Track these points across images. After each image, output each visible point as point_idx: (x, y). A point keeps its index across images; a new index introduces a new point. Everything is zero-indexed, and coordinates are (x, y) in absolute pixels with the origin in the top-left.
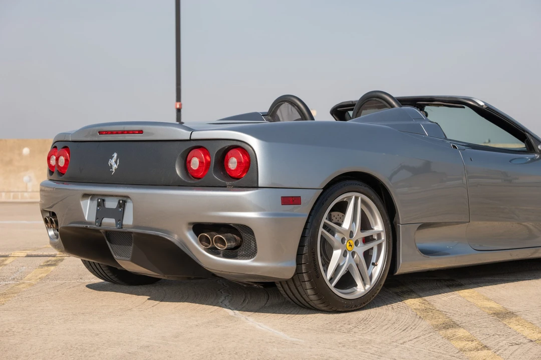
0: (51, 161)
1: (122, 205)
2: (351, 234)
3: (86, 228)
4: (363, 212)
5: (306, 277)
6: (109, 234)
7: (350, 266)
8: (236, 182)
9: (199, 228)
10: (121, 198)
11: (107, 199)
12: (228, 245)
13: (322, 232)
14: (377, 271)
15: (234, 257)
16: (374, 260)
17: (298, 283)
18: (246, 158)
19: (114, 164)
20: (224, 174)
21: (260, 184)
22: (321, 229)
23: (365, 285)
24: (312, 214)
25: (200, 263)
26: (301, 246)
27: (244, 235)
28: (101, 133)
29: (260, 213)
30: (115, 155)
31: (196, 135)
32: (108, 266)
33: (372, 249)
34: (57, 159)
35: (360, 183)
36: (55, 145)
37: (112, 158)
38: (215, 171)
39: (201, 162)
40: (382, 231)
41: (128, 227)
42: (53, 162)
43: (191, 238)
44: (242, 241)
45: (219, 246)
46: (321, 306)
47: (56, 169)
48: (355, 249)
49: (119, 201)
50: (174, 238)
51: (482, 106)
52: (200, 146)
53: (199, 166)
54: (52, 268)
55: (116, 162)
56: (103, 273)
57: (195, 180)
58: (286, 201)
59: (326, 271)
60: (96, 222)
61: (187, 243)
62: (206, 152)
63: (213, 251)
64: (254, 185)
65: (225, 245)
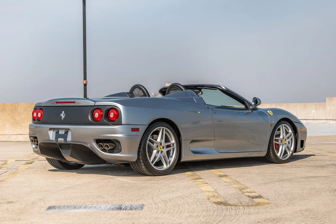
0: (34, 115)
1: (66, 133)
2: (161, 144)
3: (51, 143)
4: (166, 134)
5: (142, 161)
6: (61, 145)
7: (160, 157)
8: (113, 123)
9: (98, 141)
11: (60, 130)
12: (110, 148)
13: (148, 143)
14: (172, 159)
15: (113, 153)
16: (171, 155)
17: (139, 164)
18: (117, 113)
19: (63, 115)
20: (108, 119)
21: (123, 123)
22: (148, 142)
23: (167, 165)
24: (144, 135)
25: (98, 155)
26: (139, 148)
27: (116, 144)
28: (57, 103)
29: (123, 135)
30: (63, 112)
31: (97, 104)
32: (59, 161)
33: (170, 150)
34: (37, 114)
35: (165, 123)
36: (36, 108)
37: (62, 113)
38: (105, 118)
39: (99, 115)
40: (174, 143)
41: (69, 141)
42: (35, 115)
43: (95, 145)
44: (115, 147)
45: (106, 148)
46: (148, 173)
47: (36, 119)
48: (163, 150)
49: (65, 131)
50: (88, 146)
51: (224, 89)
52: (98, 108)
53: (98, 116)
54: (30, 165)
55: (64, 115)
56: (56, 164)
57: (96, 122)
58: (133, 130)
59: (150, 159)
60: (55, 140)
61: (93, 148)
62: (101, 111)
63: (104, 150)
64: (120, 124)
65: (109, 148)
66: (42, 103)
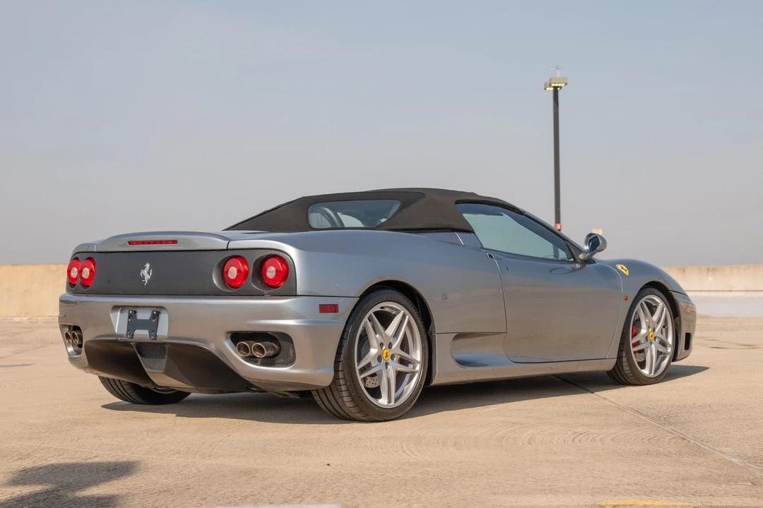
0: (72, 274)
1: (156, 316)
3: (116, 342)
6: (141, 346)
8: (274, 291)
9: (236, 337)
10: (155, 309)
11: (139, 310)
12: (266, 353)
15: (272, 365)
17: (335, 393)
18: (285, 267)
19: (146, 274)
20: (262, 282)
21: (299, 292)
24: (350, 321)
25: (235, 371)
26: (339, 353)
27: (282, 343)
28: (130, 243)
29: (299, 320)
30: (148, 266)
31: (233, 245)
34: (80, 272)
36: (76, 256)
37: (144, 268)
38: (254, 280)
39: (239, 271)
41: (164, 336)
42: (74, 273)
43: (228, 346)
44: (280, 350)
45: (258, 354)
47: (78, 283)
49: (153, 311)
50: (212, 348)
52: (237, 256)
53: (237, 276)
55: (149, 273)
57: (233, 288)
58: (324, 309)
60: (127, 334)
61: (225, 353)
62: (244, 261)
63: (252, 359)
64: (292, 293)
65: (263, 352)
66: (94, 244)
